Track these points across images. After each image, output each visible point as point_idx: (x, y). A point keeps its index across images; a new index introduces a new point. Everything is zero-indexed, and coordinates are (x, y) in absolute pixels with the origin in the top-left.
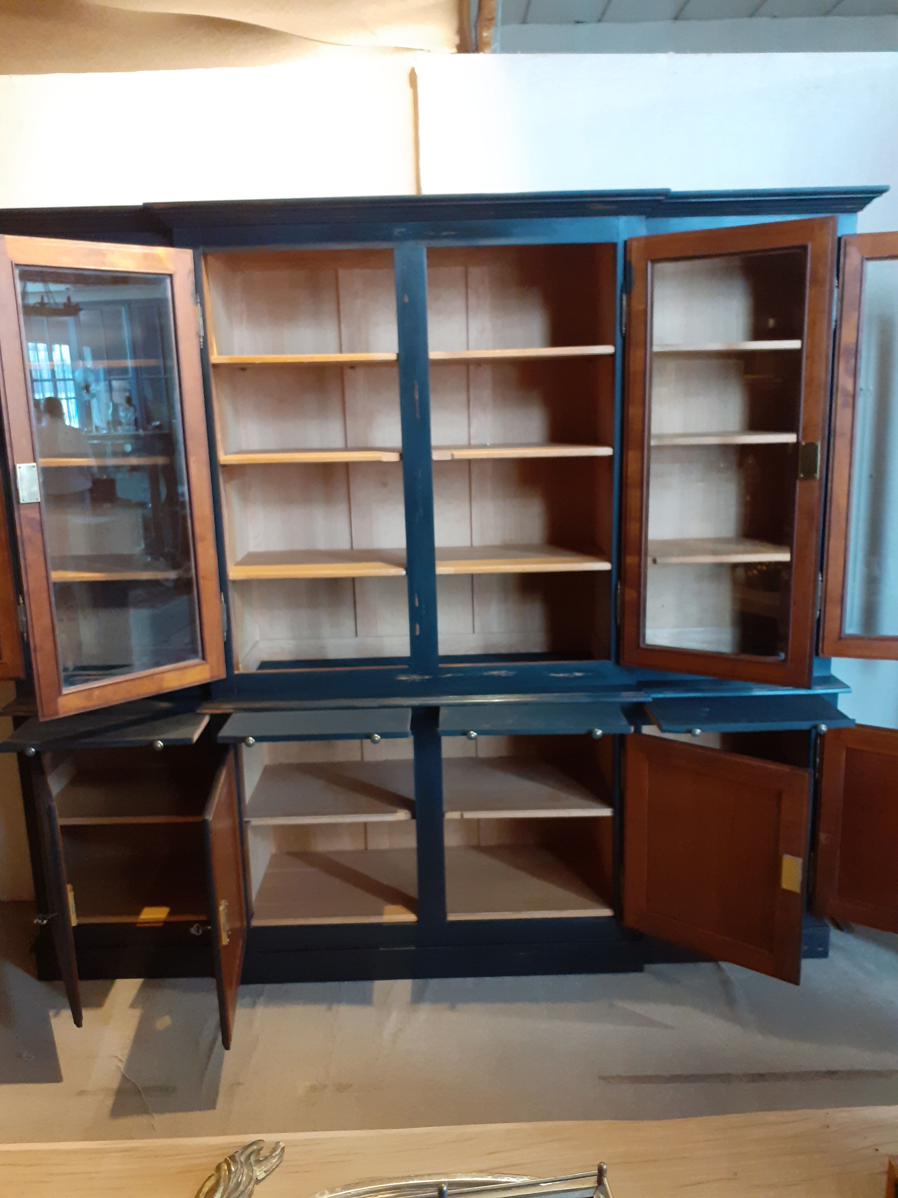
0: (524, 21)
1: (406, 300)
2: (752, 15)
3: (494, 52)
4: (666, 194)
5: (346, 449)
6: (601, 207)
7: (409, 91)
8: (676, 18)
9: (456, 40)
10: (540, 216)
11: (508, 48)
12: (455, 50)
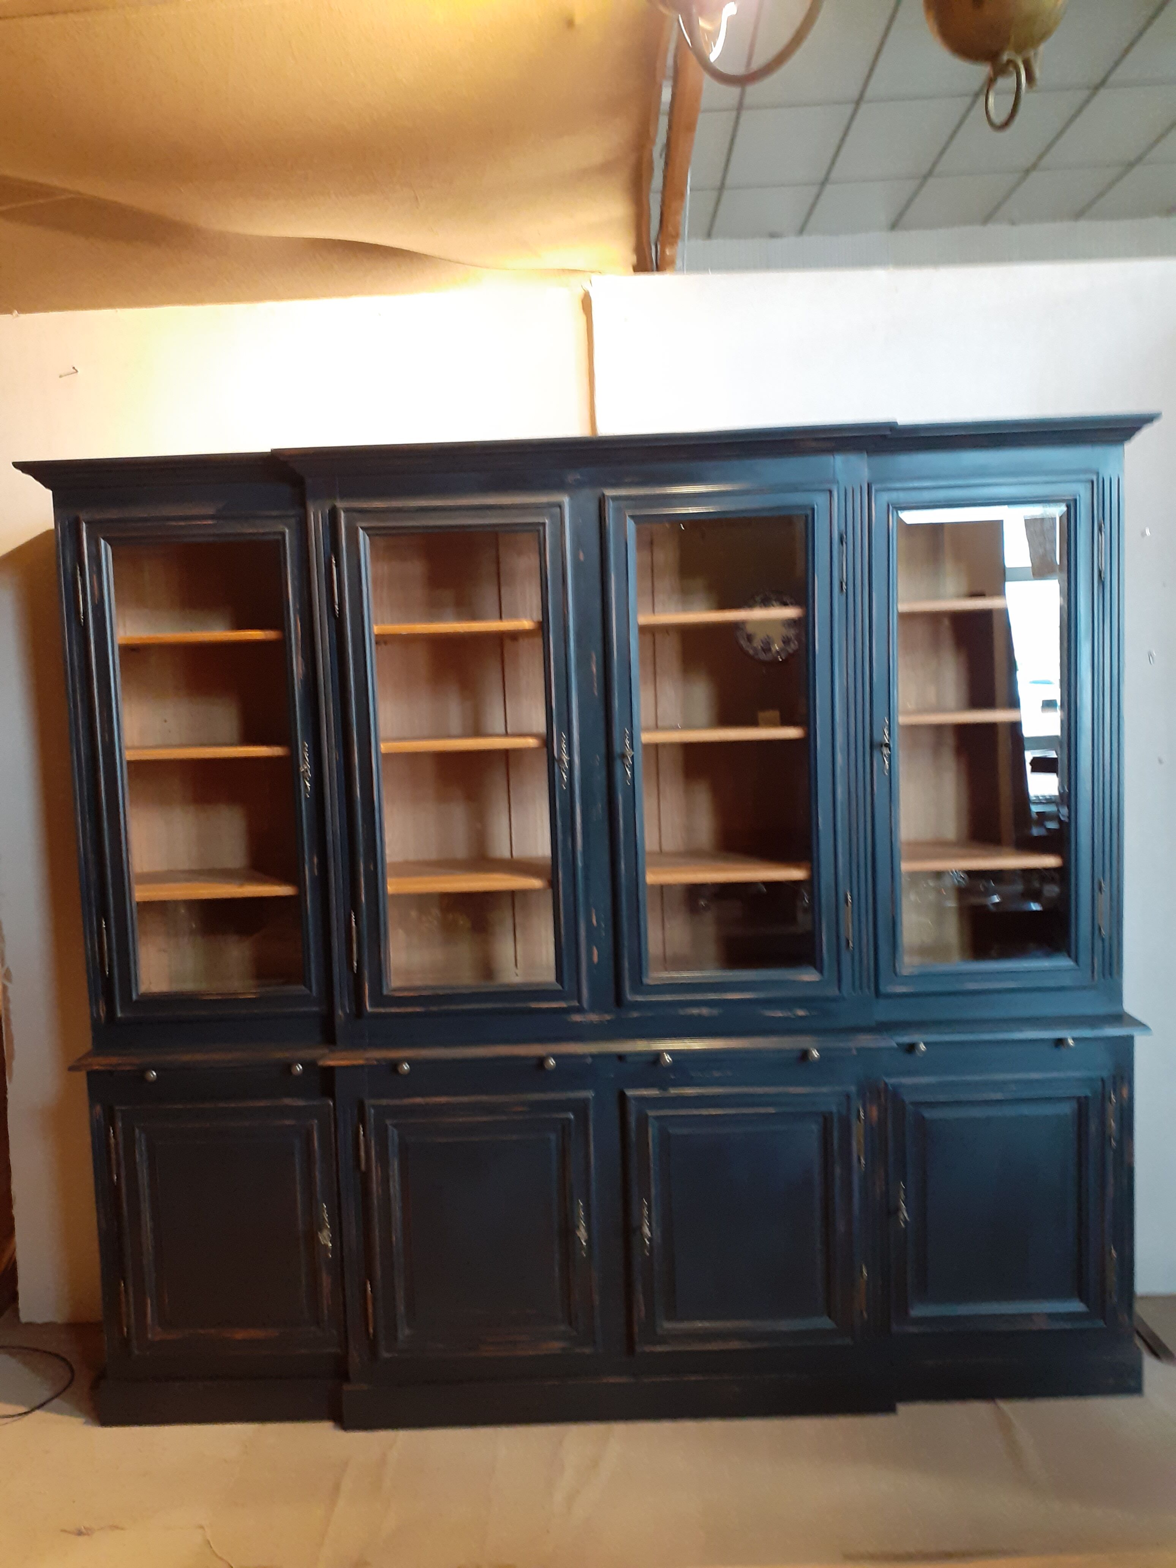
0: (709, 235)
1: (582, 557)
2: (987, 219)
3: (681, 270)
4: (892, 427)
5: (506, 734)
6: (814, 444)
7: (582, 318)
8: (894, 226)
9: (633, 259)
10: (738, 457)
11: (698, 266)
12: (631, 270)
